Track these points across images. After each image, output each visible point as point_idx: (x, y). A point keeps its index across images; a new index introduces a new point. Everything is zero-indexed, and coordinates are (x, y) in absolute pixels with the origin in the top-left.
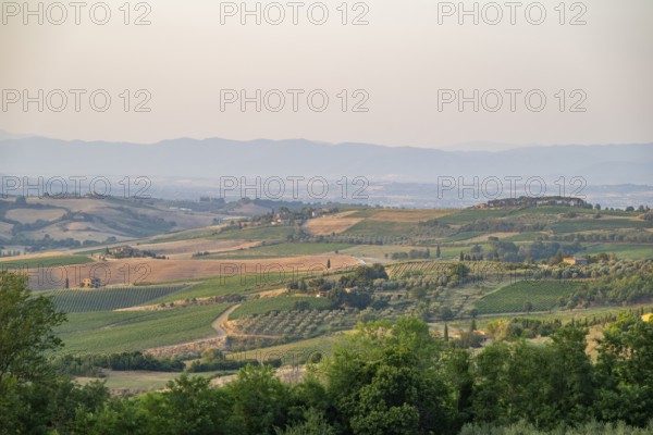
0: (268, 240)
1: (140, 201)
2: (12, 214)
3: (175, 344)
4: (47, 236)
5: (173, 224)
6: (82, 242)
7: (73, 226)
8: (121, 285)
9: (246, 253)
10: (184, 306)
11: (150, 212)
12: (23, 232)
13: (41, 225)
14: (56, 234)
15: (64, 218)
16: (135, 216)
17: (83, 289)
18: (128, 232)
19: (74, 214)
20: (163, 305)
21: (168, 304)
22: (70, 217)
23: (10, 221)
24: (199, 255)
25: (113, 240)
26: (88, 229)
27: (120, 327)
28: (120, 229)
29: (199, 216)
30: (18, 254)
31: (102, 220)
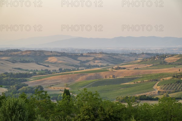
0: (155, 64)
1: (114, 54)
2: (79, 58)
3: (144, 93)
4: (90, 64)
5: (124, 60)
6: (100, 66)
7: (96, 61)
8: (121, 77)
9: (149, 68)
10: (141, 83)
11: (117, 57)
12: (83, 63)
13: (88, 61)
14: (92, 64)
15: (94, 59)
16: (113, 58)
17: (110, 78)
18: (112, 63)
19: (97, 58)
20: (135, 82)
21: (136, 82)
22: (95, 59)
23: (79, 60)
24: (135, 69)
25: (108, 65)
26: (101, 62)
27: (126, 89)
28: (109, 62)
29: (131, 58)
30: (83, 69)
31: (104, 60)
